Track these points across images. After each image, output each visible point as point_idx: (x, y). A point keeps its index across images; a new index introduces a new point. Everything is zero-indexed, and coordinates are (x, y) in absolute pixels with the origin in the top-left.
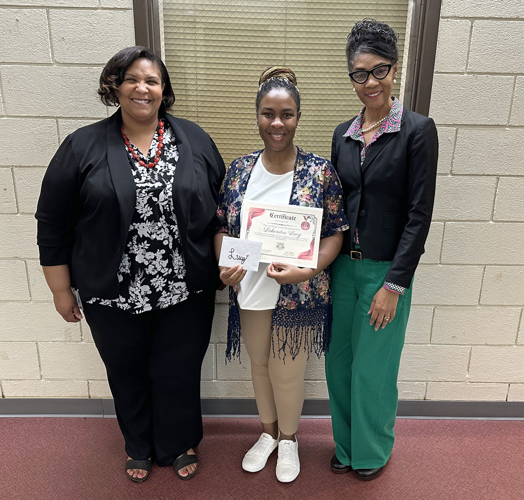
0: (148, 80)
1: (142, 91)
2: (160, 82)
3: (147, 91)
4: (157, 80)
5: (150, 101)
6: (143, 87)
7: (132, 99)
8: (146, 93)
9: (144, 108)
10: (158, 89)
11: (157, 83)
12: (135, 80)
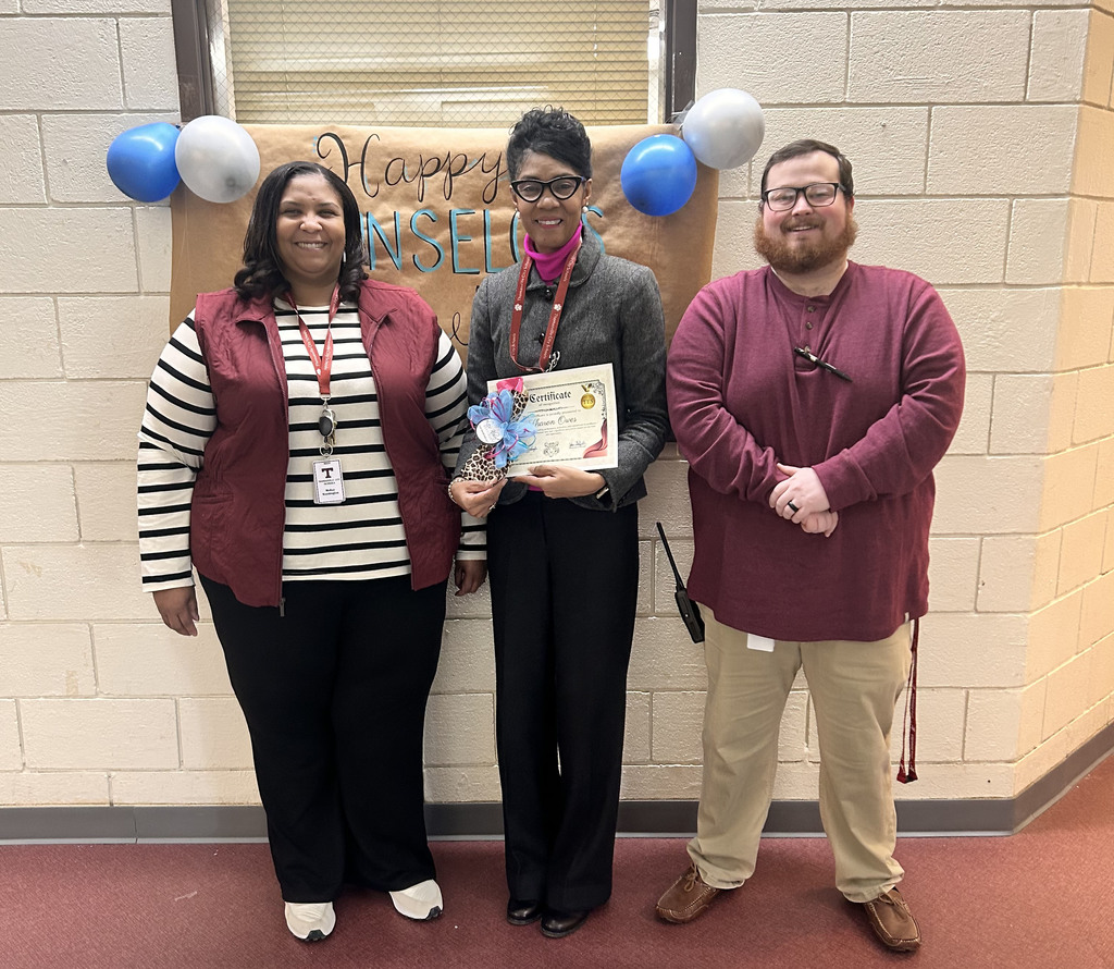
0: (319, 208)
1: (311, 228)
2: (340, 211)
3: (320, 227)
4: (335, 209)
5: (325, 244)
6: (311, 221)
7: (297, 243)
8: (318, 231)
9: (316, 255)
10: (337, 223)
11: (335, 214)
12: (297, 210)
